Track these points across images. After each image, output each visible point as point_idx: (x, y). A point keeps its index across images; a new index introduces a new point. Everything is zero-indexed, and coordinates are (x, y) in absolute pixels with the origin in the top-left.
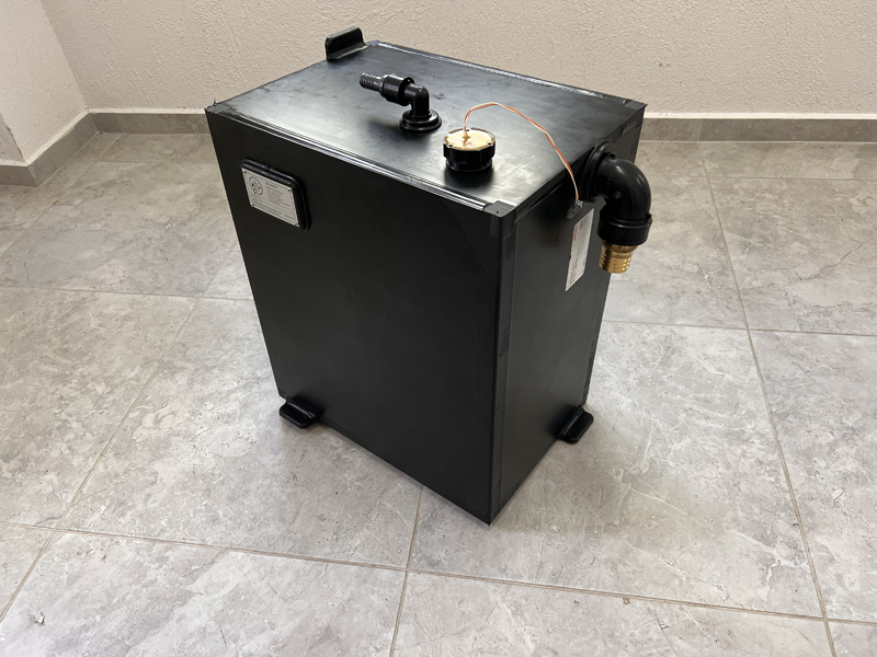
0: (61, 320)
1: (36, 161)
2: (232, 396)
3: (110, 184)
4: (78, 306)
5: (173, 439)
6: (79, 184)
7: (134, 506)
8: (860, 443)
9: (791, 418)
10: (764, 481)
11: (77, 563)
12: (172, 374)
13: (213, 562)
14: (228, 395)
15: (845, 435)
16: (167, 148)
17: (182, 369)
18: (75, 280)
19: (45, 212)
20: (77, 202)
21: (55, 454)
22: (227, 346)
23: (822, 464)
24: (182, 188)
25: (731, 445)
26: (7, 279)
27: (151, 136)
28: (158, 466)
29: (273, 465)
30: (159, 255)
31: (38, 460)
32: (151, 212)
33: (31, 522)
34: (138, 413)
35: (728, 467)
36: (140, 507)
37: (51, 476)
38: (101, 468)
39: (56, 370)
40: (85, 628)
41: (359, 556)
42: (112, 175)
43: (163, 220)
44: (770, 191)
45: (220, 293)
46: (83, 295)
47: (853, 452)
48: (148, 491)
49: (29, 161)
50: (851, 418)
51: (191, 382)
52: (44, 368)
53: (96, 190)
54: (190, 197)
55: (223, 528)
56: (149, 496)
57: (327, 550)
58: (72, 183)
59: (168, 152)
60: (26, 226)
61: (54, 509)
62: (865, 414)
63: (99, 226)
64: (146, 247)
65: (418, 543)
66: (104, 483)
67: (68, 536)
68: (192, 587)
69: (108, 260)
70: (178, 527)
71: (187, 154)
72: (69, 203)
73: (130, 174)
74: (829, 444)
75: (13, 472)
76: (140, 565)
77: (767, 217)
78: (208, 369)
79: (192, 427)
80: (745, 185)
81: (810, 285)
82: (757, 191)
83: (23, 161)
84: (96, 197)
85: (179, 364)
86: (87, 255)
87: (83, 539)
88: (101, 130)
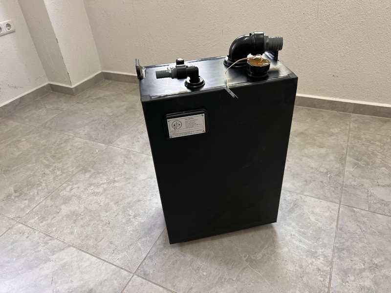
0: (58, 145)
1: (76, 87)
2: (102, 186)
3: (100, 98)
4: (66, 141)
5: (74, 197)
6: (89, 97)
7: (47, 220)
8: (377, 273)
9: (345, 252)
10: (317, 279)
11: (18, 236)
12: (85, 173)
13: (63, 250)
14: (101, 185)
15: (371, 267)
16: (125, 88)
17: (90, 171)
18: (70, 131)
19: (73, 105)
20: (85, 103)
21: (31, 194)
22: (110, 166)
23: (352, 278)
24: (123, 103)
25: (307, 257)
26: (49, 127)
27: (122, 83)
28: (63, 207)
29: (103, 217)
30: (103, 127)
31: (25, 195)
32: (107, 111)
33: (11, 217)
34: (66, 185)
35: (301, 267)
36: (49, 221)
37: (26, 202)
38: (44, 203)
39: (47, 163)
40: (8, 262)
41: (118, 263)
42: (101, 95)
43: (110, 114)
44: (380, 141)
45: (117, 145)
46: (70, 137)
47: (372, 277)
48: (55, 215)
49: (73, 86)
50: (378, 259)
51: (91, 177)
52: (44, 161)
53: (93, 100)
54: (124, 107)
55: (73, 237)
56: (54, 217)
57: (107, 256)
58: (87, 96)
59: (125, 89)
60: (64, 109)
61: (21, 214)
62: (386, 259)
63: (88, 113)
64: (100, 123)
65: (144, 264)
66: (42, 209)
67: (20, 225)
68: (51, 258)
69: (85, 126)
70: (58, 232)
71: (131, 91)
72: (82, 104)
73: (108, 96)
74: (360, 269)
75: (15, 197)
76: (38, 243)
77: (373, 153)
78: (99, 173)
79: (82, 194)
80: (367, 136)
81: (383, 189)
82: (372, 140)
83: (71, 86)
84: (92, 102)
85: (90, 169)
86: (79, 123)
87: (25, 228)
88: (105, 79)
